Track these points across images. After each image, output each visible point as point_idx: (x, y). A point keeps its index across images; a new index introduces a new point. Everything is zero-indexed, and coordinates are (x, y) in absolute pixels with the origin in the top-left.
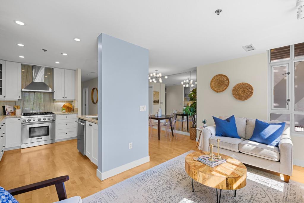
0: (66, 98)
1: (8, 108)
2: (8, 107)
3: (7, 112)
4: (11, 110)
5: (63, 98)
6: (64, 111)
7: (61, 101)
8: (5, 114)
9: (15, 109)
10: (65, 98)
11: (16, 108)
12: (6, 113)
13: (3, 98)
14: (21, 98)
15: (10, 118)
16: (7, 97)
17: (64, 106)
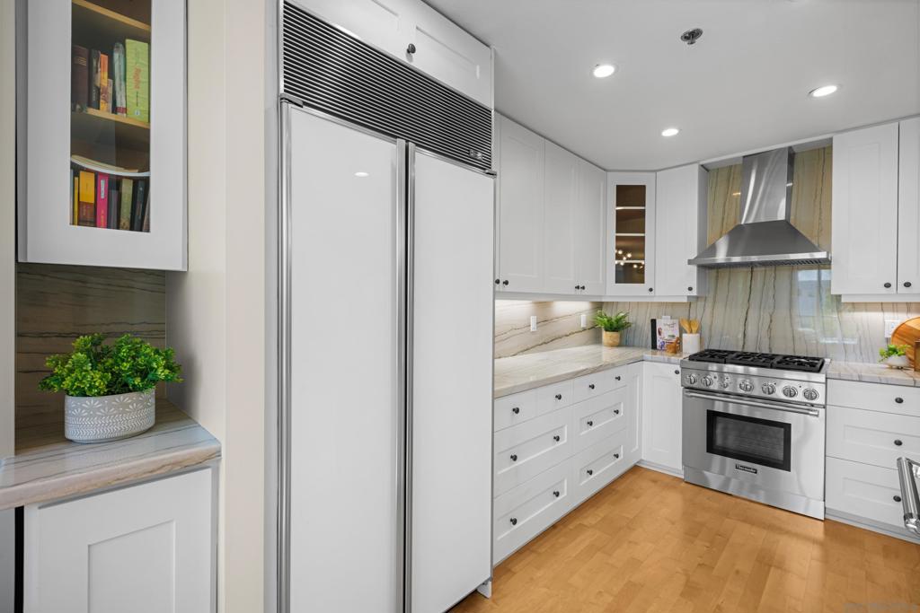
0: (907, 285)
1: (663, 327)
2: (665, 325)
3: (661, 341)
4: (671, 334)
5: (888, 285)
6: (896, 360)
7: (882, 307)
8: (654, 346)
9: (682, 331)
10: (902, 289)
11: (686, 327)
12: (658, 344)
13: (648, 293)
14: (694, 293)
15: (651, 361)
16: (657, 292)
17: (901, 333)
